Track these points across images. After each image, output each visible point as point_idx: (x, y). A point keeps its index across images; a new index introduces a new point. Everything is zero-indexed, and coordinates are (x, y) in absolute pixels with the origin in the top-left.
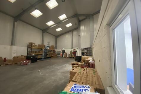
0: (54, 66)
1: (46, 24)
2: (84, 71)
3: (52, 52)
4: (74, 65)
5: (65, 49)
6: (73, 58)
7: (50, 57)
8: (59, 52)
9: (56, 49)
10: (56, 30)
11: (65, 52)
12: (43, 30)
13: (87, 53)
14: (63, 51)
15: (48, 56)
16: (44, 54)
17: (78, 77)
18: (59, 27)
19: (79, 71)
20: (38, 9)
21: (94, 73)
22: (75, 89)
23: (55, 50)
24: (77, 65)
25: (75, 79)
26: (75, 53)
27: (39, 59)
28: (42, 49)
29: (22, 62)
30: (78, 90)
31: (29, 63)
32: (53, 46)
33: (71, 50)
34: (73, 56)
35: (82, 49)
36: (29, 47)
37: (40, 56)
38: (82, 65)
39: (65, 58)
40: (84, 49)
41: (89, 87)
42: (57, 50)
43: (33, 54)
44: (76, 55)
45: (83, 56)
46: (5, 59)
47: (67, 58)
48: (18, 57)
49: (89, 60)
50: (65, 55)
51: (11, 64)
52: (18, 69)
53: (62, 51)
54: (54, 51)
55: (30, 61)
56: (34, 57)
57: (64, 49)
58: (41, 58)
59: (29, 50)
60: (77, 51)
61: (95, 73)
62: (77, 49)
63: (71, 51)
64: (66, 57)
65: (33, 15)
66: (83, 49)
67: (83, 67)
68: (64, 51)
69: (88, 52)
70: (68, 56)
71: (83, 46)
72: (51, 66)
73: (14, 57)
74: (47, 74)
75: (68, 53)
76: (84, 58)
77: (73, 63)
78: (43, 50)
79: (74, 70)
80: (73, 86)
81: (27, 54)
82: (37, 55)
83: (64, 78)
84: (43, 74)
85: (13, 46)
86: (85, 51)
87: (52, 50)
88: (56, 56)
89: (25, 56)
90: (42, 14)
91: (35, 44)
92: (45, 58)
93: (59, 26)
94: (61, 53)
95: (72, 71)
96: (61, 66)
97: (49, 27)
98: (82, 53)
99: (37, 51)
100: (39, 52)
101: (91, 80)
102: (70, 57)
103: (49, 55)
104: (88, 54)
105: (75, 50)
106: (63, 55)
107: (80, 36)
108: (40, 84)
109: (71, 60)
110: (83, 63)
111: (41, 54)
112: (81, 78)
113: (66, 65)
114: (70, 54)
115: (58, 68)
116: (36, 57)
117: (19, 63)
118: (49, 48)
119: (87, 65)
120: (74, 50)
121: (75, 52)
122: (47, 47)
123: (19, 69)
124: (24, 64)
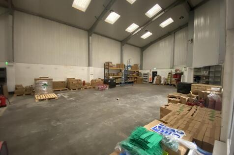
0: (137, 96)
1: (126, 30)
2: (189, 110)
3: (135, 75)
4: (172, 99)
5: (157, 69)
6: (174, 85)
7: (132, 82)
8: (146, 75)
9: (142, 69)
10: (142, 37)
11: (158, 74)
12: (121, 42)
13: (208, 77)
14: (153, 73)
15: (130, 80)
16: (123, 77)
17: (172, 118)
18: (146, 31)
19: (179, 110)
20: (113, 11)
21: (210, 118)
22: (158, 129)
23: (140, 71)
24: (179, 100)
25: (167, 120)
26: (178, 77)
27: (118, 84)
28: (121, 71)
29: (100, 87)
30: (163, 131)
31: (107, 88)
32: (136, 65)
33: (169, 71)
34: (174, 83)
35: (195, 69)
36: (107, 68)
37: (119, 79)
38: (188, 100)
39: (156, 84)
40: (200, 68)
41: (182, 133)
42: (143, 72)
43: (111, 77)
44: (180, 80)
45: (198, 82)
46: (84, 82)
47: (162, 85)
48: (95, 81)
49: (209, 92)
50: (156, 79)
51: (89, 88)
52: (96, 94)
53: (151, 73)
54: (138, 73)
55: (108, 86)
56: (112, 80)
57: (155, 70)
58: (121, 83)
59: (106, 72)
60: (182, 73)
61: (213, 119)
62: (183, 70)
63: (169, 73)
64: (159, 83)
65: (108, 22)
66: (197, 70)
67: (190, 103)
68: (156, 72)
69: (211, 75)
70: (162, 82)
71: (199, 63)
72: (133, 96)
73: (92, 80)
74: (127, 105)
75: (162, 77)
76: (196, 87)
77: (171, 94)
78: (123, 71)
79: (168, 106)
80: (158, 125)
81: (105, 77)
82: (116, 78)
83: (152, 115)
84: (122, 105)
85: (90, 67)
86: (205, 73)
87: (135, 72)
88: (142, 80)
89: (102, 80)
90: (119, 16)
91: (113, 64)
92: (126, 83)
93: (147, 29)
94: (151, 77)
95: (164, 107)
96: (148, 98)
97: (130, 35)
98: (194, 78)
99: (115, 73)
100: (118, 74)
101: (196, 127)
102: (166, 84)
103: (131, 78)
104: (210, 80)
105: (178, 72)
106: (153, 79)
107: (192, 40)
108: (120, 116)
109: (168, 89)
110: (194, 97)
111: (120, 78)
112: (178, 120)
113: (158, 96)
114: (167, 77)
115: (144, 100)
116: (115, 81)
117: (97, 87)
118: (130, 69)
119: (201, 102)
120: (176, 70)
121: (178, 75)
122: (128, 66)
123: (98, 94)
124: (102, 90)
